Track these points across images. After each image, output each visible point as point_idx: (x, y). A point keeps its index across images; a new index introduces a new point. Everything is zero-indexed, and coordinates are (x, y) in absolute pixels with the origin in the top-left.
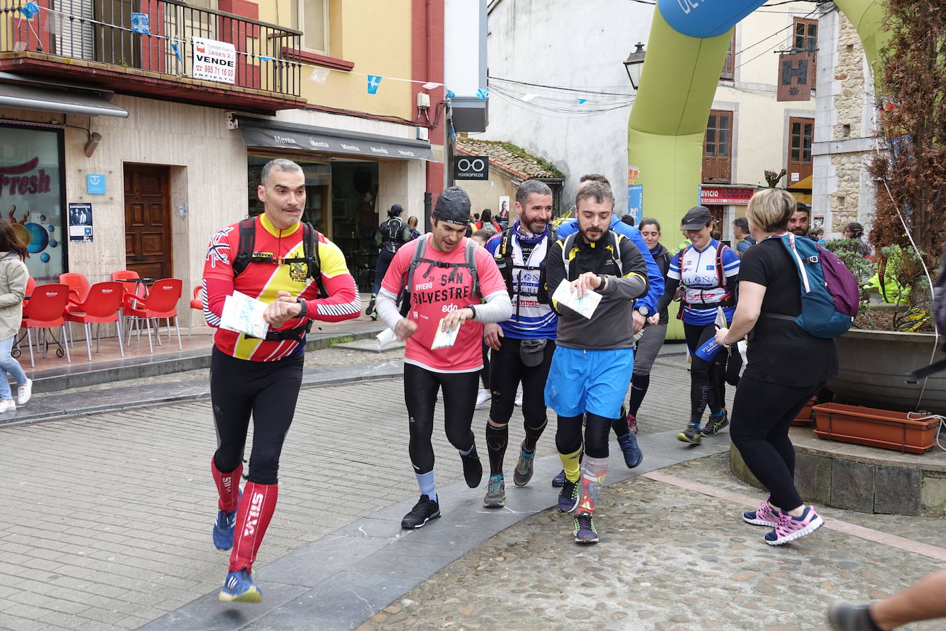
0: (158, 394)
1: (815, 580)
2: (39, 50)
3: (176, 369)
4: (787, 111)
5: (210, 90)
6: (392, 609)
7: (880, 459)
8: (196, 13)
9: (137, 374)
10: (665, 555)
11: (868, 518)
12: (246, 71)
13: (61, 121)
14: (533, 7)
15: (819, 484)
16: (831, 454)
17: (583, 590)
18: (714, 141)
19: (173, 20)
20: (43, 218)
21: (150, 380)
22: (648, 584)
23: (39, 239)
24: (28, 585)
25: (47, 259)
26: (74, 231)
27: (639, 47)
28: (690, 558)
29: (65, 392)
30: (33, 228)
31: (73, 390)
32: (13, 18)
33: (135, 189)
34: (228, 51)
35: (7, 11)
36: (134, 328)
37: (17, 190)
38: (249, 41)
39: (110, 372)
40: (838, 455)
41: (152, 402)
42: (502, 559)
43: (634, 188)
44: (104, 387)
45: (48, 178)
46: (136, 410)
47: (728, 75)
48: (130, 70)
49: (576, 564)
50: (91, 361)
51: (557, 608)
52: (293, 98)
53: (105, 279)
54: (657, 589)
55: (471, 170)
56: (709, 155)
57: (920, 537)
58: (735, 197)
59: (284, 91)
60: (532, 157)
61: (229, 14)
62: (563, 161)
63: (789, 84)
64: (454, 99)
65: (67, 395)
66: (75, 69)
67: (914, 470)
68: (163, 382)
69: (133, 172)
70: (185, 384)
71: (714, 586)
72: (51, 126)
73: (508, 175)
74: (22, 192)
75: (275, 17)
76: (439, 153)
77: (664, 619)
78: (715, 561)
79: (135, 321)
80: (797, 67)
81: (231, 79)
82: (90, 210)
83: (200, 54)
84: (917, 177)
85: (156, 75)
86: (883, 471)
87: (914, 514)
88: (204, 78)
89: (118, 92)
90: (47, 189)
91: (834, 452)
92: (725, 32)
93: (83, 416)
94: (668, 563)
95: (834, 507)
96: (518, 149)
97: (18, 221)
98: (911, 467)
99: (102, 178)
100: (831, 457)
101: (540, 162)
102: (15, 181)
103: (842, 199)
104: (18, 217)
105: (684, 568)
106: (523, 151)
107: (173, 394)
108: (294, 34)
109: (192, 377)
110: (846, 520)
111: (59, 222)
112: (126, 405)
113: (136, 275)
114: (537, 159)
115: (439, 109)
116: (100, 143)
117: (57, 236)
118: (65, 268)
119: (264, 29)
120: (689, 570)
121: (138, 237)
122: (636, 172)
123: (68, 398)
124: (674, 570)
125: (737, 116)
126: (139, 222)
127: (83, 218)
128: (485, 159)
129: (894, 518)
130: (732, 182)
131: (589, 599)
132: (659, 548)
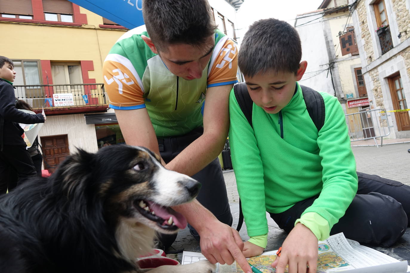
38: (92, 90)
63: (345, 47)
80: (347, 39)
103: (376, 90)
119: (99, 86)
121: (57, 159)
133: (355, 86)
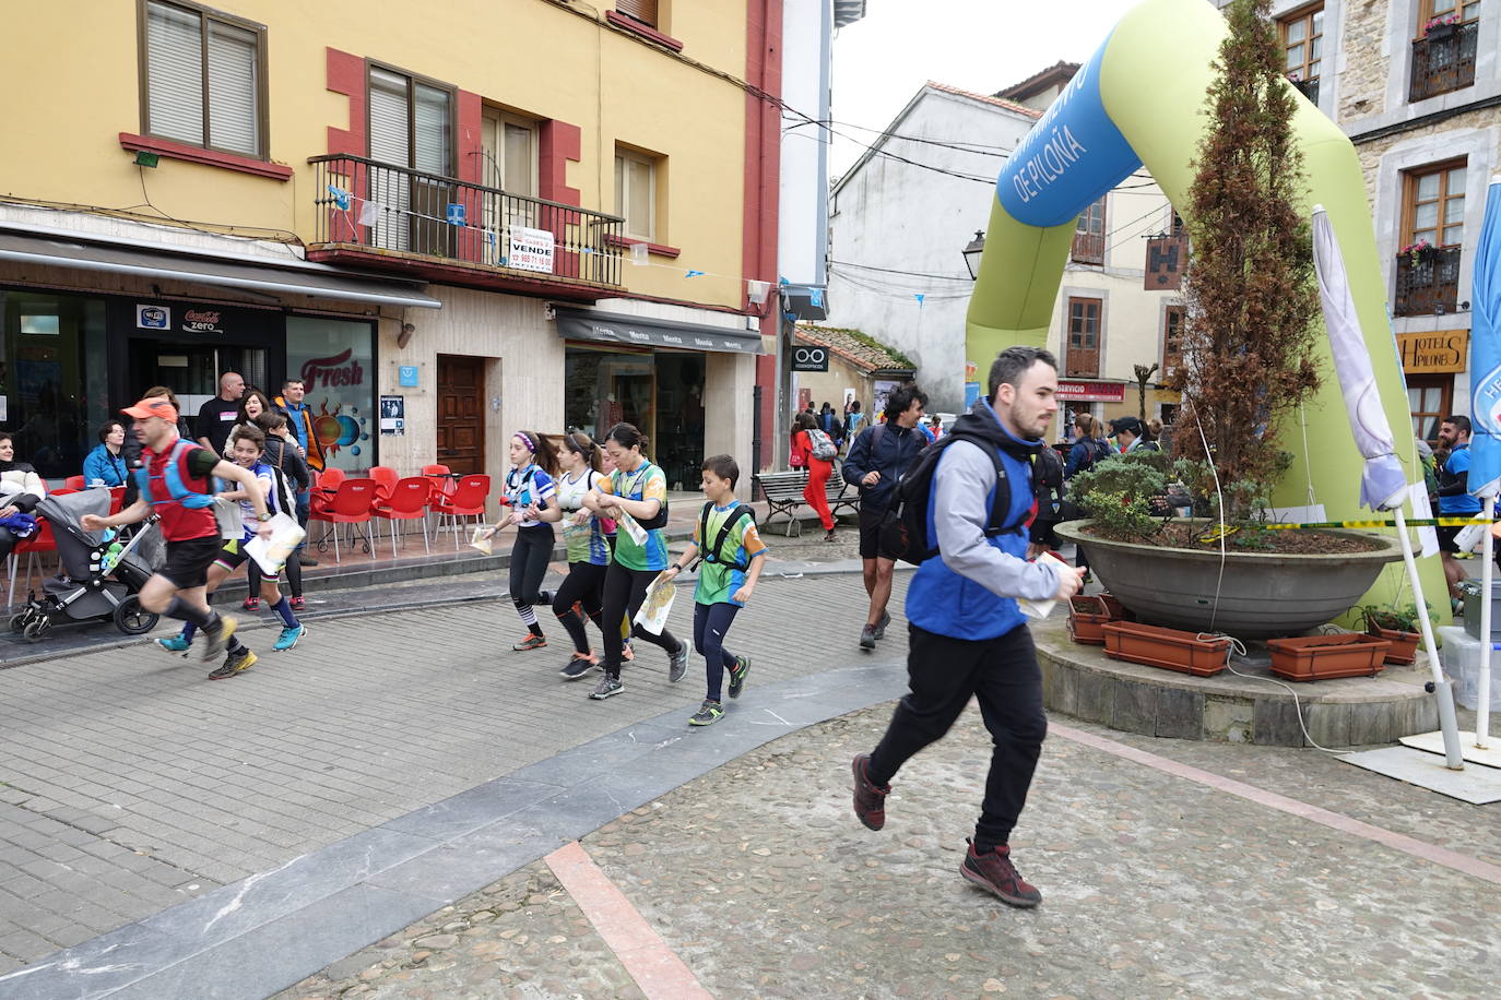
0: (459, 593)
1: (1068, 800)
2: (354, 241)
3: (481, 567)
4: (1163, 299)
5: (527, 280)
6: (642, 811)
7: (1163, 680)
8: (514, 201)
9: (441, 572)
10: (925, 770)
11: (1148, 742)
12: (566, 261)
13: (375, 312)
14: (886, 186)
15: (1103, 706)
16: (1114, 674)
17: (832, 801)
18: (1080, 331)
19: (491, 208)
20: (355, 410)
21: (454, 579)
22: (899, 798)
23: (350, 432)
24: (304, 775)
25: (358, 453)
26: (385, 424)
27: (979, 235)
28: (948, 774)
29: (367, 588)
30: (345, 421)
31: (376, 587)
32: (330, 209)
33: (449, 381)
34: (546, 239)
35: (324, 203)
36: (442, 524)
37: (329, 382)
38: (568, 227)
39: (413, 569)
40: (1122, 676)
41: (452, 601)
42: (762, 768)
43: (972, 386)
44: (406, 584)
45: (360, 370)
46: (435, 608)
47: (1097, 260)
48: (445, 261)
49: (833, 776)
50: (396, 557)
51: (801, 817)
52: (613, 287)
53: (416, 474)
54: (906, 802)
55: (810, 361)
56: (1074, 347)
57: (1194, 762)
58: (1102, 393)
59: (605, 280)
60: (881, 346)
61: (548, 202)
62: (915, 351)
63: (1158, 271)
64: (790, 287)
65: (370, 592)
66: (390, 259)
67: (1195, 693)
68: (467, 580)
69: (447, 364)
70: (486, 584)
71: (964, 802)
72: (365, 317)
73: (853, 366)
74: (334, 384)
75: (597, 202)
76: (771, 344)
77: (904, 831)
78: (973, 778)
79: (443, 517)
80: (1167, 253)
81: (548, 269)
82: (402, 403)
83: (517, 244)
84: (1215, 388)
85: (471, 265)
86: (1166, 693)
87: (1196, 738)
88: (520, 267)
89: (433, 282)
90: (359, 382)
91: (1118, 672)
92: (1070, 221)
93: (381, 614)
94: (925, 778)
95: (1115, 729)
96: (865, 337)
97: (330, 413)
98: (1194, 690)
99: (415, 370)
100: (1115, 678)
101: (890, 352)
102: (327, 373)
104: (330, 410)
105: (940, 784)
106: (872, 340)
107: (474, 593)
108: (615, 221)
109: (496, 577)
110: (1125, 743)
111: (371, 414)
112: (425, 604)
113: (446, 470)
114: (885, 349)
115: (772, 297)
116: (414, 334)
117: (368, 428)
118: (376, 462)
119: (583, 216)
120: (944, 786)
121: (450, 430)
122: (973, 369)
123: (369, 595)
124: (929, 785)
125: (1107, 304)
126: (451, 415)
127: (395, 410)
128: (825, 349)
129: (1174, 742)
130: (1100, 376)
131: (835, 809)
132: (920, 764)
133: (1062, 344)
